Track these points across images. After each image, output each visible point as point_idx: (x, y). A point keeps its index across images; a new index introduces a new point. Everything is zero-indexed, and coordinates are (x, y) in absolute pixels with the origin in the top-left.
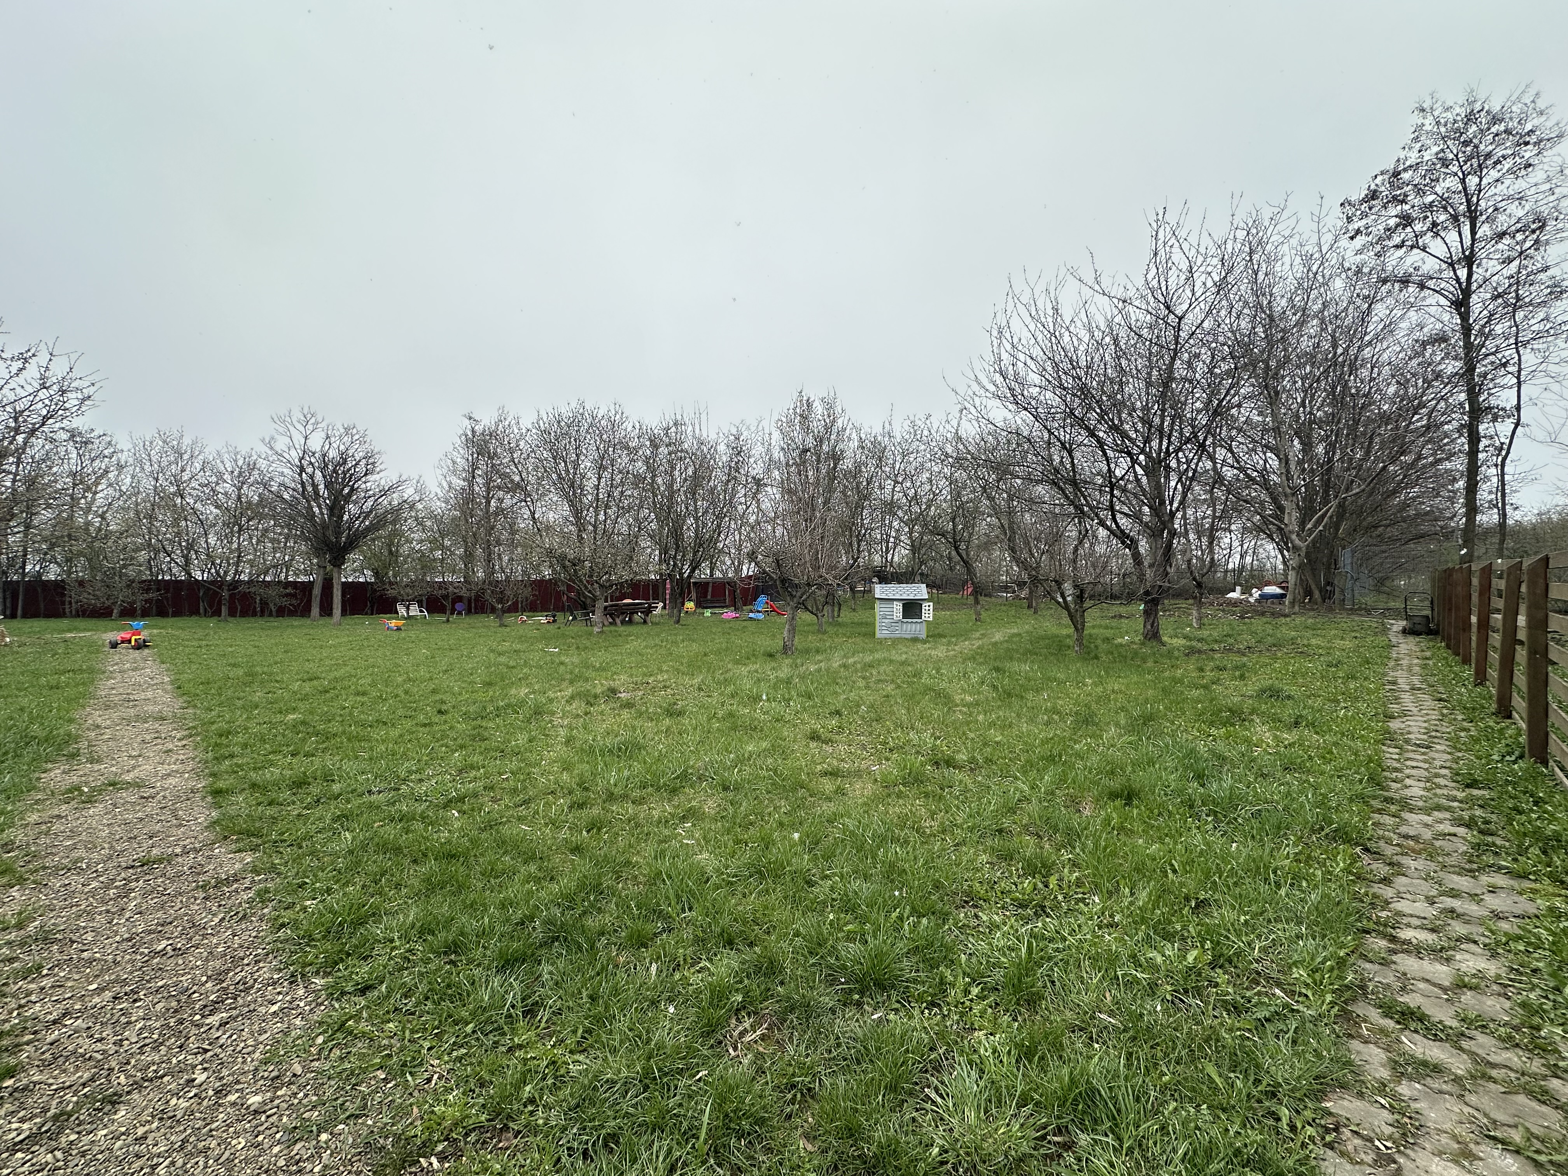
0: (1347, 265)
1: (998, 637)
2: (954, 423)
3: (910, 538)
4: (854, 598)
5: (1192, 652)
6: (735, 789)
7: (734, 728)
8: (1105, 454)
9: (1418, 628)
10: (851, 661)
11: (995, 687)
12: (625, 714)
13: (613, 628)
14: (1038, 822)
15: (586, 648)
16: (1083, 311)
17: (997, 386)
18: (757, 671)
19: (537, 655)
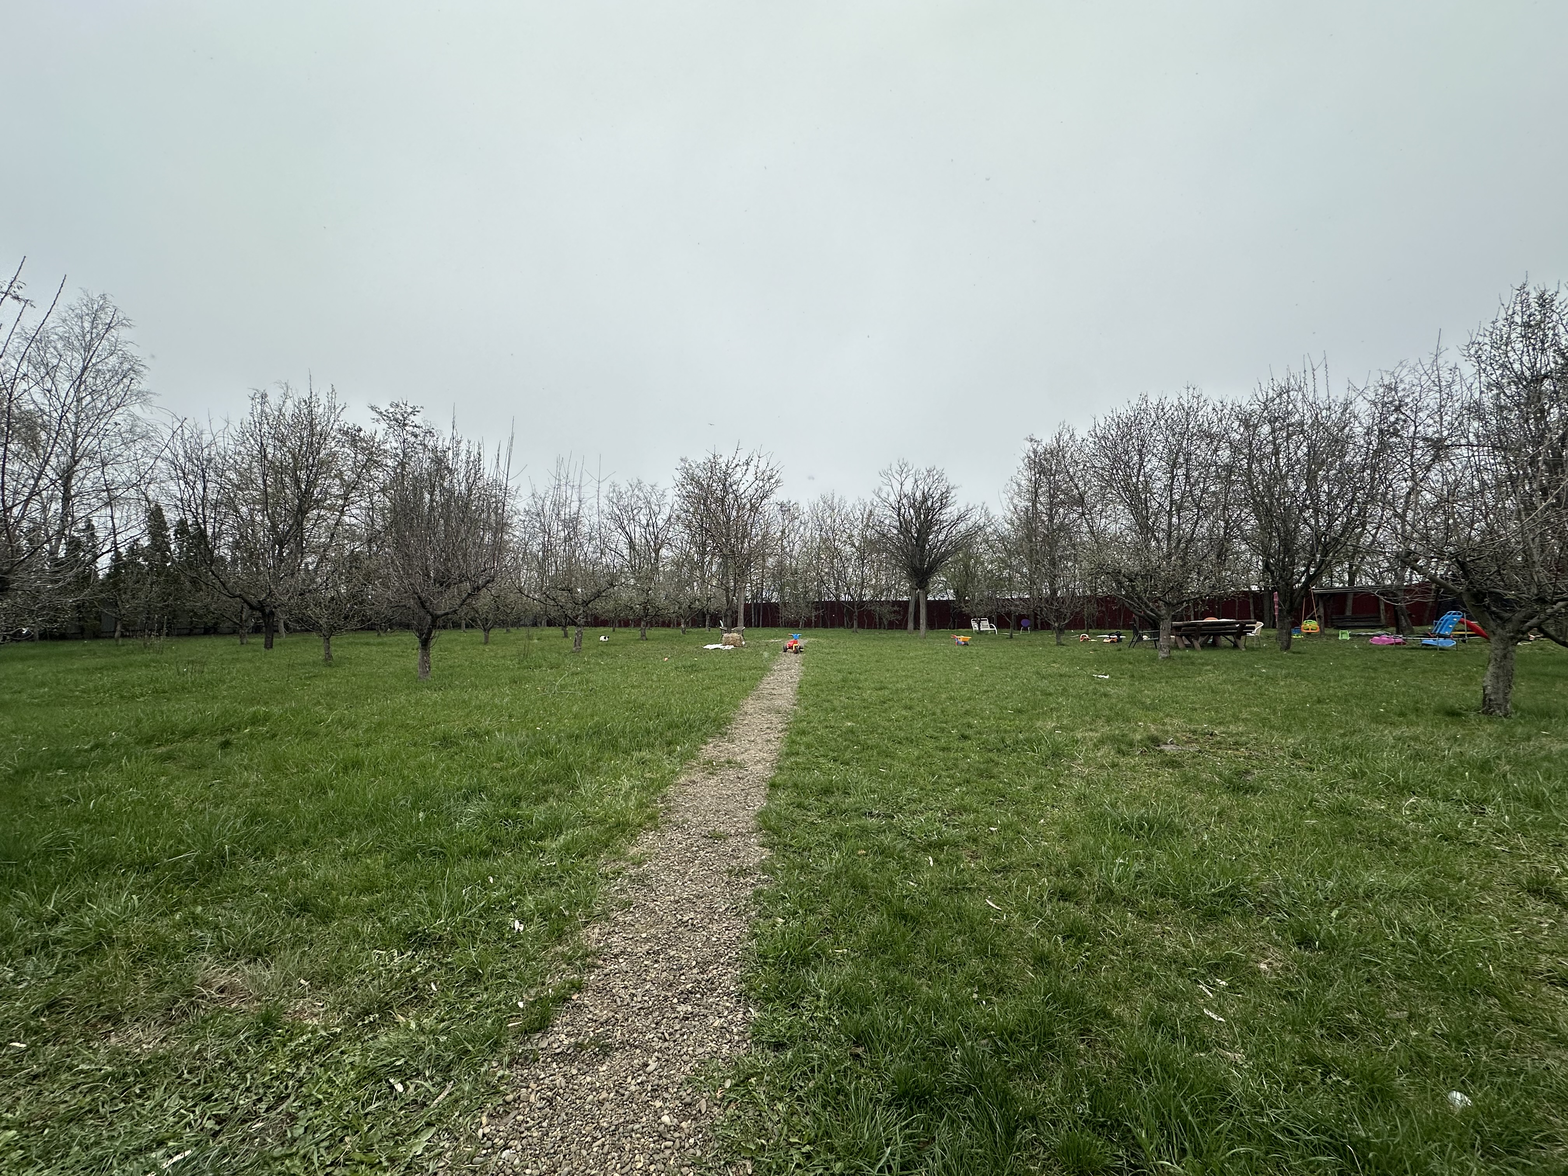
13: (1189, 653)
19: (1081, 682)
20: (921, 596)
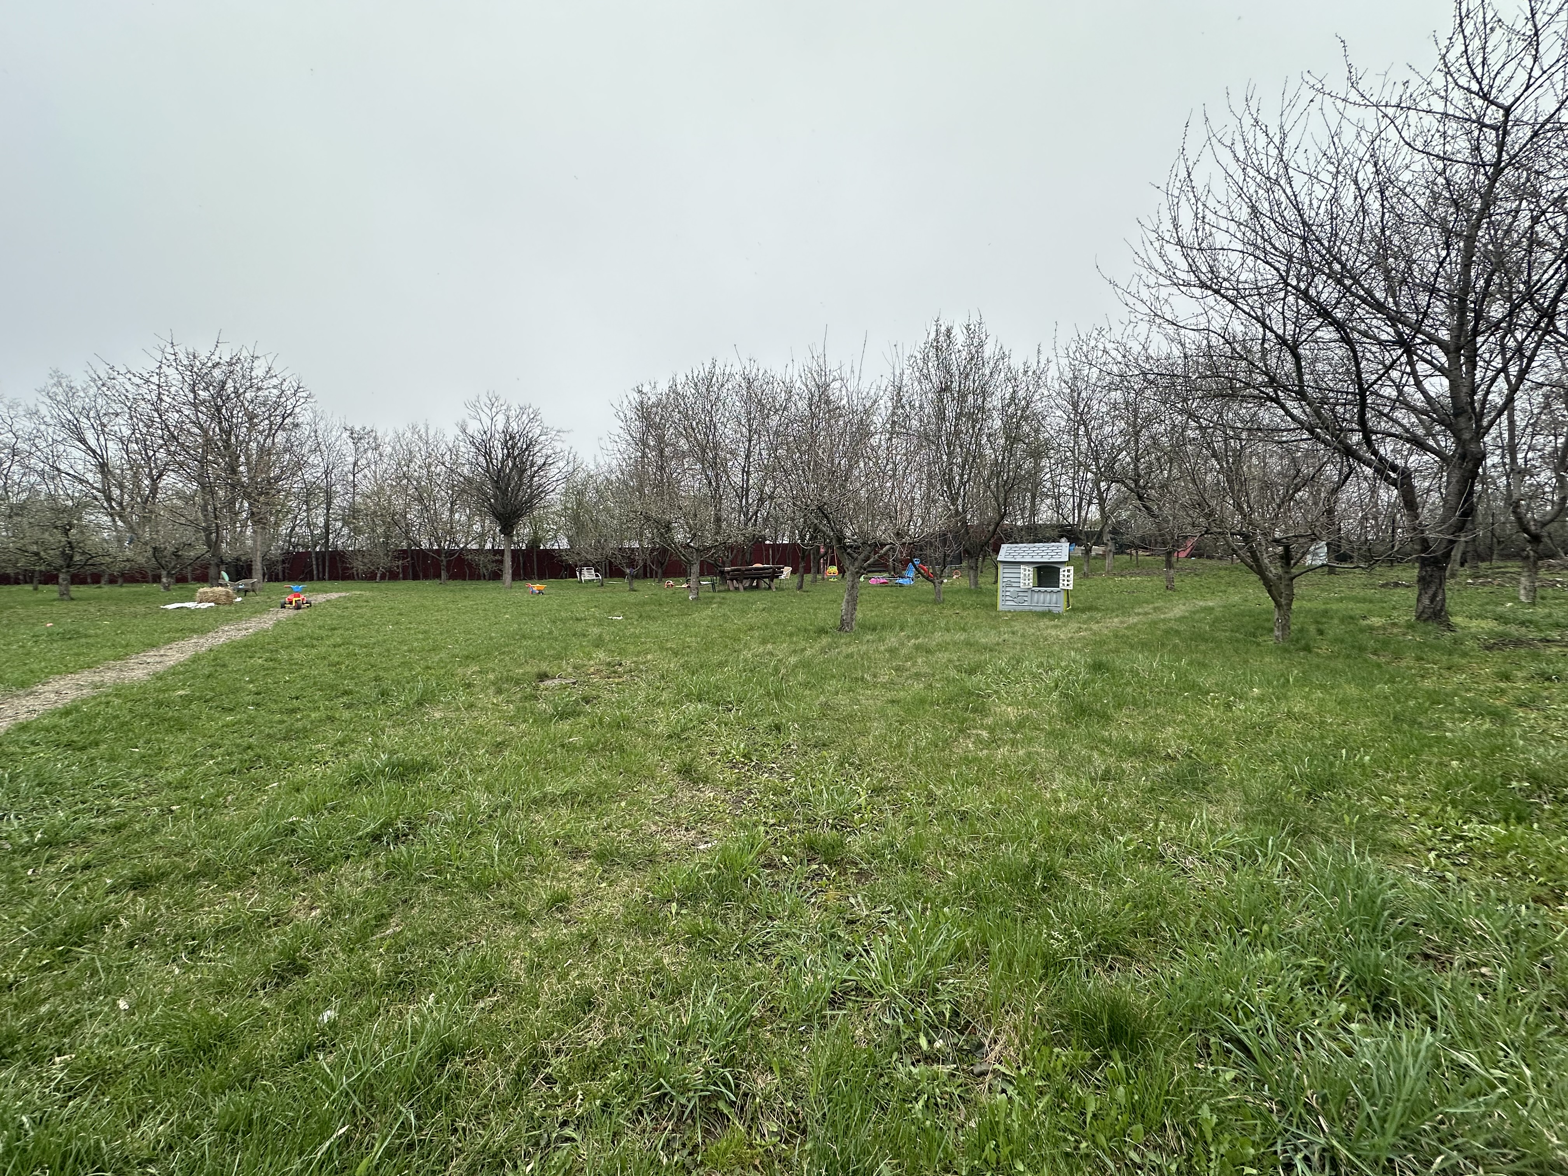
5: (1499, 643)
20: (506, 543)
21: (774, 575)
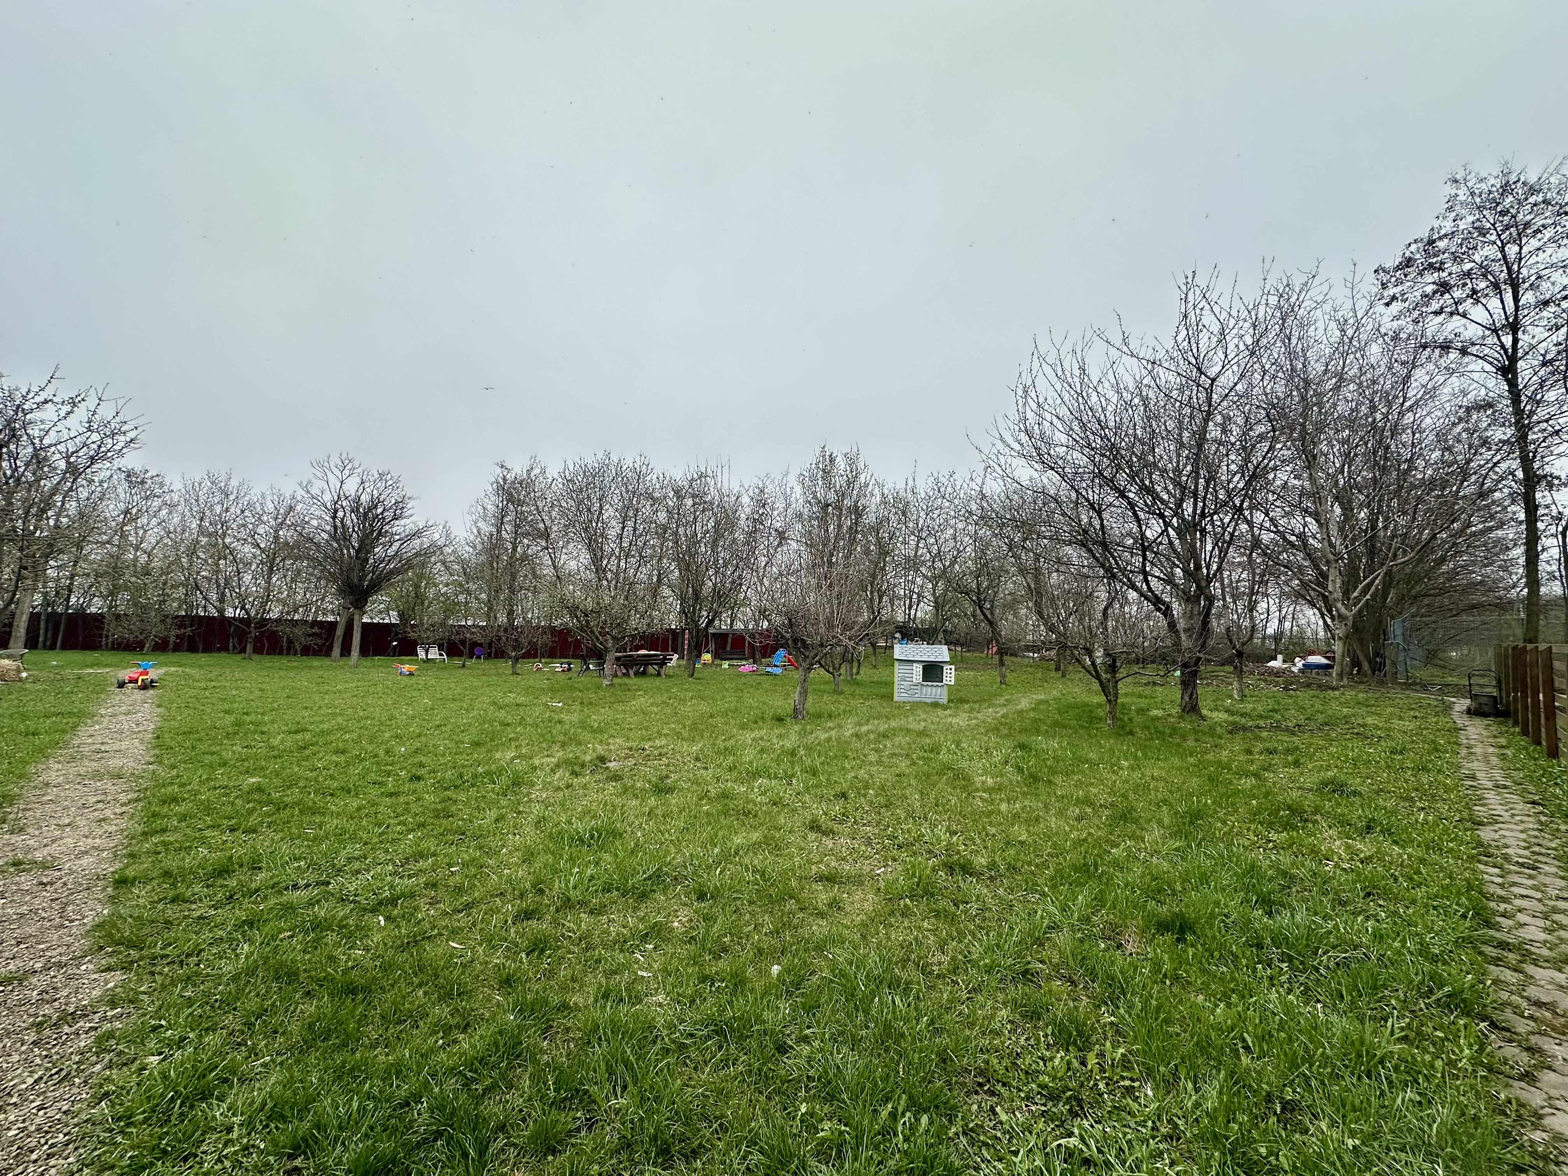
0: (1383, 331)
1: (1024, 704)
2: (979, 481)
3: (934, 594)
4: (875, 654)
5: (1235, 729)
6: (712, 897)
7: (725, 813)
8: (1135, 514)
9: (1486, 709)
10: (865, 729)
11: (1020, 770)
12: (611, 787)
13: (626, 680)
14: (1071, 963)
15: (591, 703)
16: (1111, 372)
17: (1022, 445)
18: (762, 739)
19: (538, 710)
20: (356, 617)
21: (663, 663)
